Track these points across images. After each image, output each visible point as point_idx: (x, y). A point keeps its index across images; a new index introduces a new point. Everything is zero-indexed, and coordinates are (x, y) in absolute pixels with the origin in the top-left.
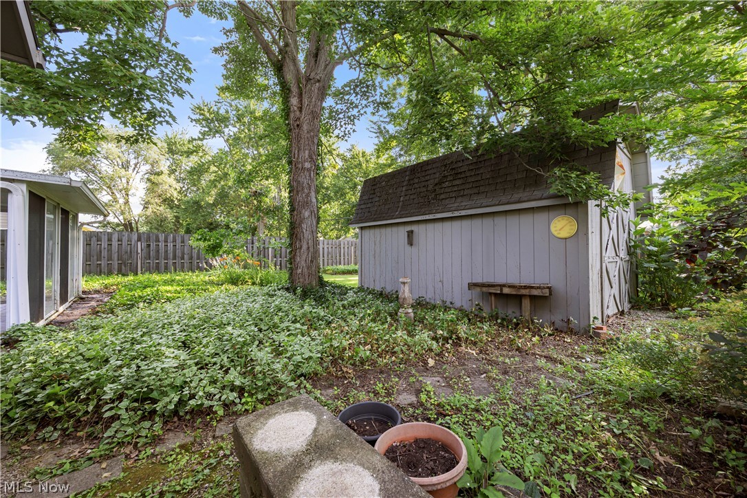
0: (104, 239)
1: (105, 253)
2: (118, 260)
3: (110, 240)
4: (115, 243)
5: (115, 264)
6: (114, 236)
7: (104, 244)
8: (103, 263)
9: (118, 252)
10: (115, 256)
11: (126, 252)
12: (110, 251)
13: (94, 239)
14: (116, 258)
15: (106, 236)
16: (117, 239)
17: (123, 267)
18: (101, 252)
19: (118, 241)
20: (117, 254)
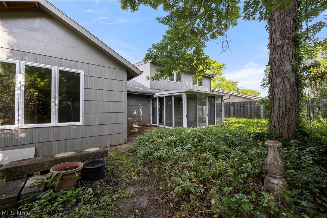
0: (249, 104)
1: (249, 110)
2: (254, 112)
3: (251, 104)
4: (253, 105)
5: (253, 114)
6: (252, 103)
7: (249, 106)
8: (249, 113)
9: (254, 109)
10: (253, 111)
11: (257, 109)
12: (251, 108)
13: (246, 104)
14: (253, 112)
15: (250, 103)
16: (253, 104)
17: (256, 115)
18: (248, 109)
19: (254, 104)
20: (253, 110)
